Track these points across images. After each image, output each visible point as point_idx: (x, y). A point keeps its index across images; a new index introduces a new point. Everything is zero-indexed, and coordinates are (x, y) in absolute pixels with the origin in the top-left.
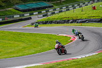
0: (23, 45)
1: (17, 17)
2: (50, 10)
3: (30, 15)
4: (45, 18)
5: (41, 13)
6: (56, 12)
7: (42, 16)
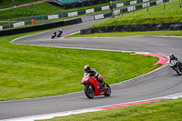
1: (53, 17)
2: (118, 5)
3: (79, 14)
4: (109, 21)
5: (100, 9)
7: (102, 16)
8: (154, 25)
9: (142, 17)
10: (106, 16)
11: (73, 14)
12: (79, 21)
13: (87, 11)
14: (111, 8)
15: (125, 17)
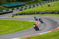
3: (12, 10)
6: (27, 8)
7: (19, 10)
8: (34, 13)
9: (31, 11)
10: (20, 10)
13: (15, 9)
14: (22, 8)
15: (26, 10)
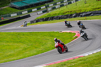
0: (23, 46)
1: (14, 15)
2: (50, 5)
3: (28, 12)
4: (46, 15)
5: (40, 9)
6: (57, 7)
7: (41, 12)
8: (71, 15)
9: (64, 11)
10: (44, 12)
11: (25, 13)
12: (29, 16)
13: (33, 10)
14: (46, 7)
15: (55, 12)
